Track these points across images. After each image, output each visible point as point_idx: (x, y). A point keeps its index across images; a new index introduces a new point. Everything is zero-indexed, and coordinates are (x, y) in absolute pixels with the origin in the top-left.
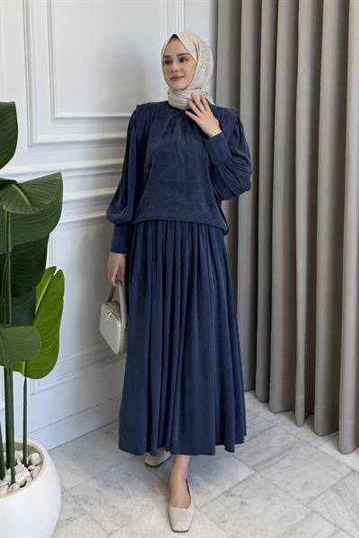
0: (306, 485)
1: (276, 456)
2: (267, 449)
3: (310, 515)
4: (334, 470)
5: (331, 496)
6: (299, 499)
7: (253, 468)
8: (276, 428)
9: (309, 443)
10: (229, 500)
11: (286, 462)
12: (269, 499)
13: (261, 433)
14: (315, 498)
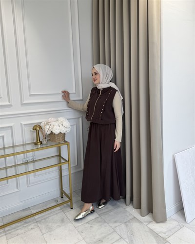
0: (115, 222)
3: (113, 232)
4: (128, 217)
5: (123, 226)
6: (111, 226)
7: (99, 215)
10: (87, 225)
11: (112, 213)
12: (101, 225)
14: (117, 227)
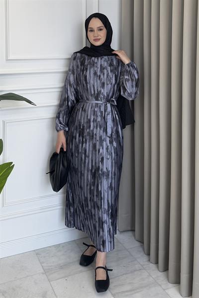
1: (134, 290)
2: (130, 283)
8: (144, 271)
9: (160, 285)
11: (138, 295)
13: (132, 272)
